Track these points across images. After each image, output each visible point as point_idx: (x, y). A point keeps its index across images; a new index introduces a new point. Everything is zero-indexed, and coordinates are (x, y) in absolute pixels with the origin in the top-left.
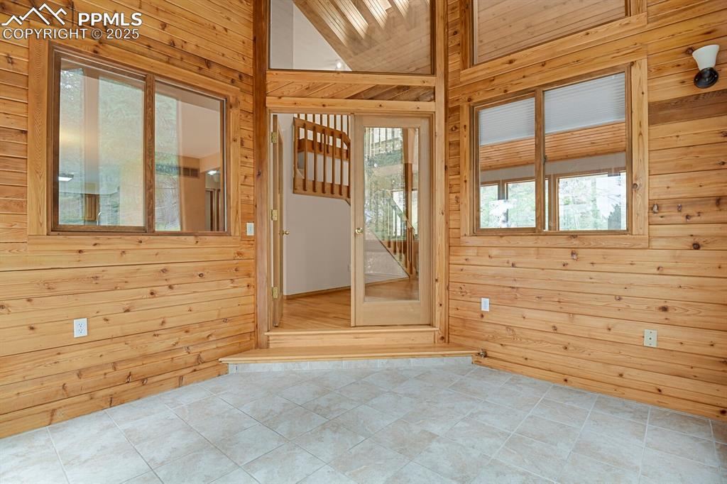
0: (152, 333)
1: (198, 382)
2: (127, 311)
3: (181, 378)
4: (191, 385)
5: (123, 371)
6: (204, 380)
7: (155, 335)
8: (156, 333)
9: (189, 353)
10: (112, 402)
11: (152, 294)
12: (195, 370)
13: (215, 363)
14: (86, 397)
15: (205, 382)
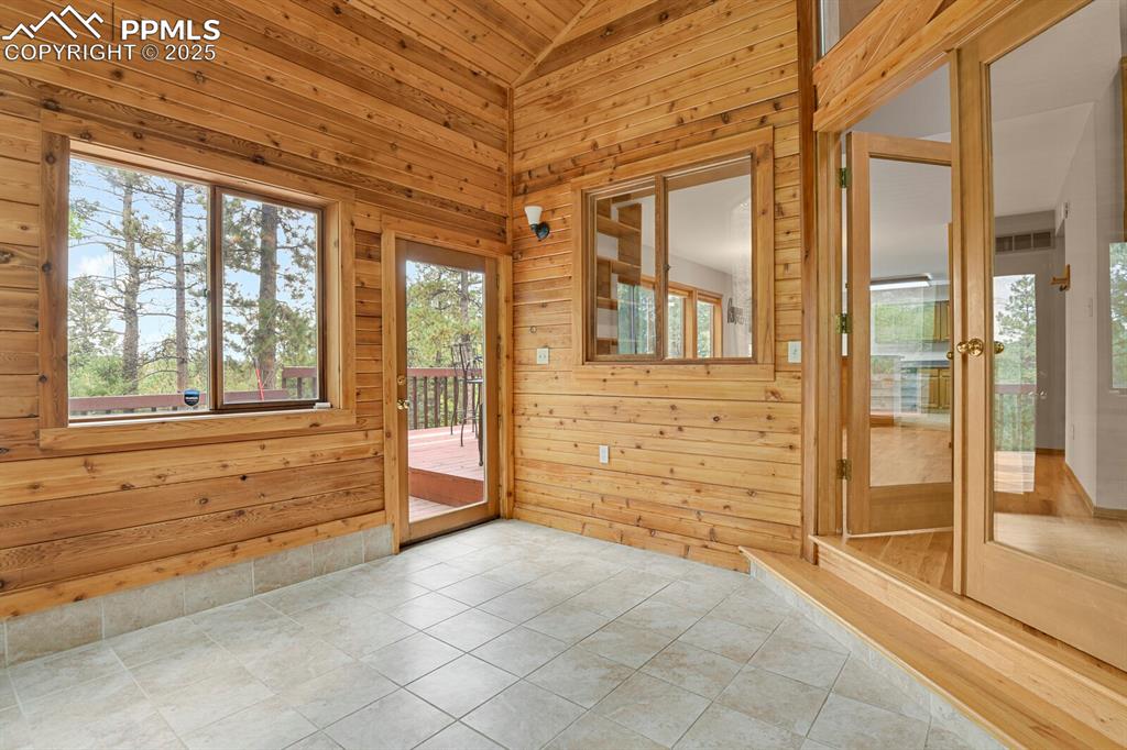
0: (661, 480)
1: (706, 563)
2: (639, 447)
3: (687, 548)
4: (696, 563)
5: (634, 512)
6: (714, 565)
7: (663, 483)
8: (665, 481)
9: (700, 520)
10: (622, 538)
11: (661, 433)
12: (706, 547)
13: (731, 549)
14: (606, 523)
15: (715, 568)
